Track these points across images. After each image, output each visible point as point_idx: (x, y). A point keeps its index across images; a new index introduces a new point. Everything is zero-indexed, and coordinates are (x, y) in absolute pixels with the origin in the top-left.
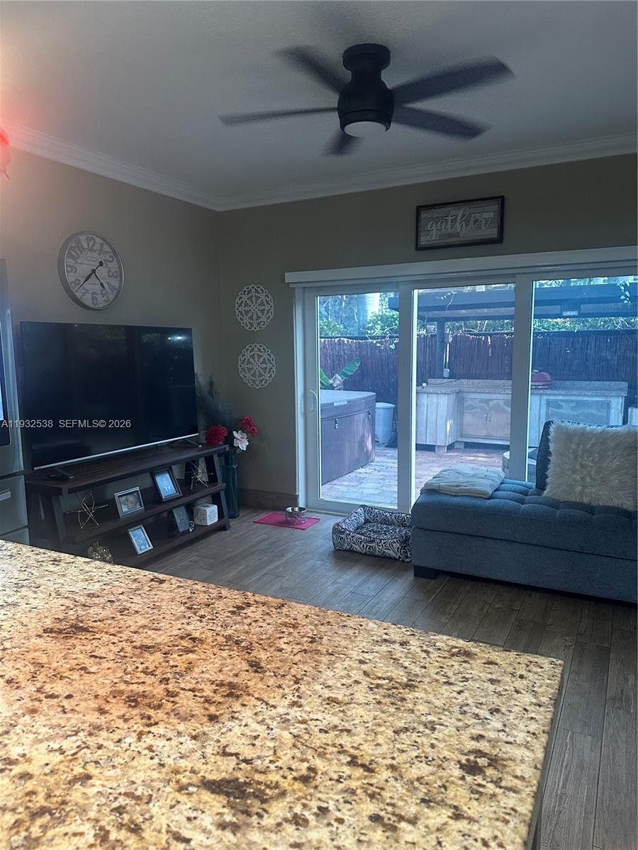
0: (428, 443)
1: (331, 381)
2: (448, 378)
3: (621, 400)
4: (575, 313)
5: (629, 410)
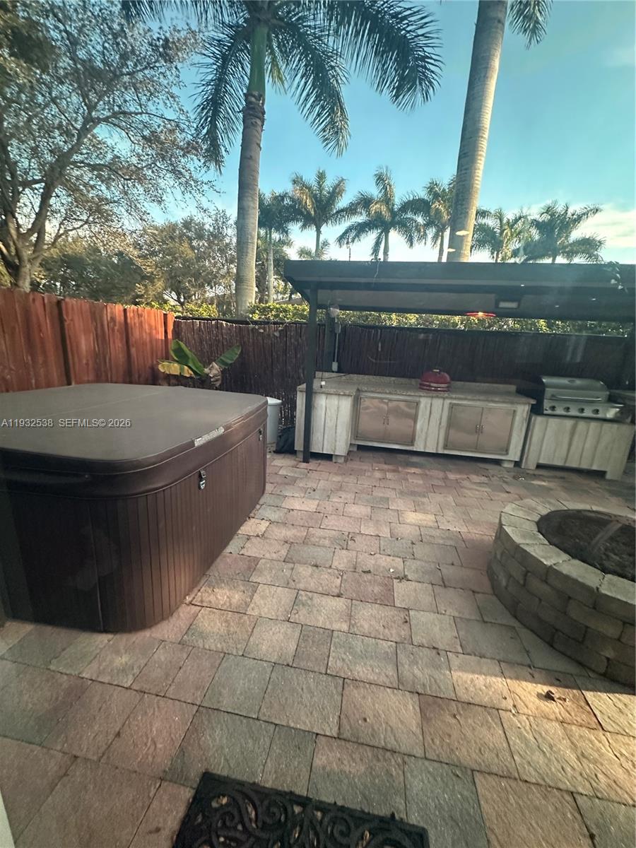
0: (325, 452)
1: (206, 370)
2: (336, 372)
3: (527, 408)
4: (513, 305)
5: (533, 419)
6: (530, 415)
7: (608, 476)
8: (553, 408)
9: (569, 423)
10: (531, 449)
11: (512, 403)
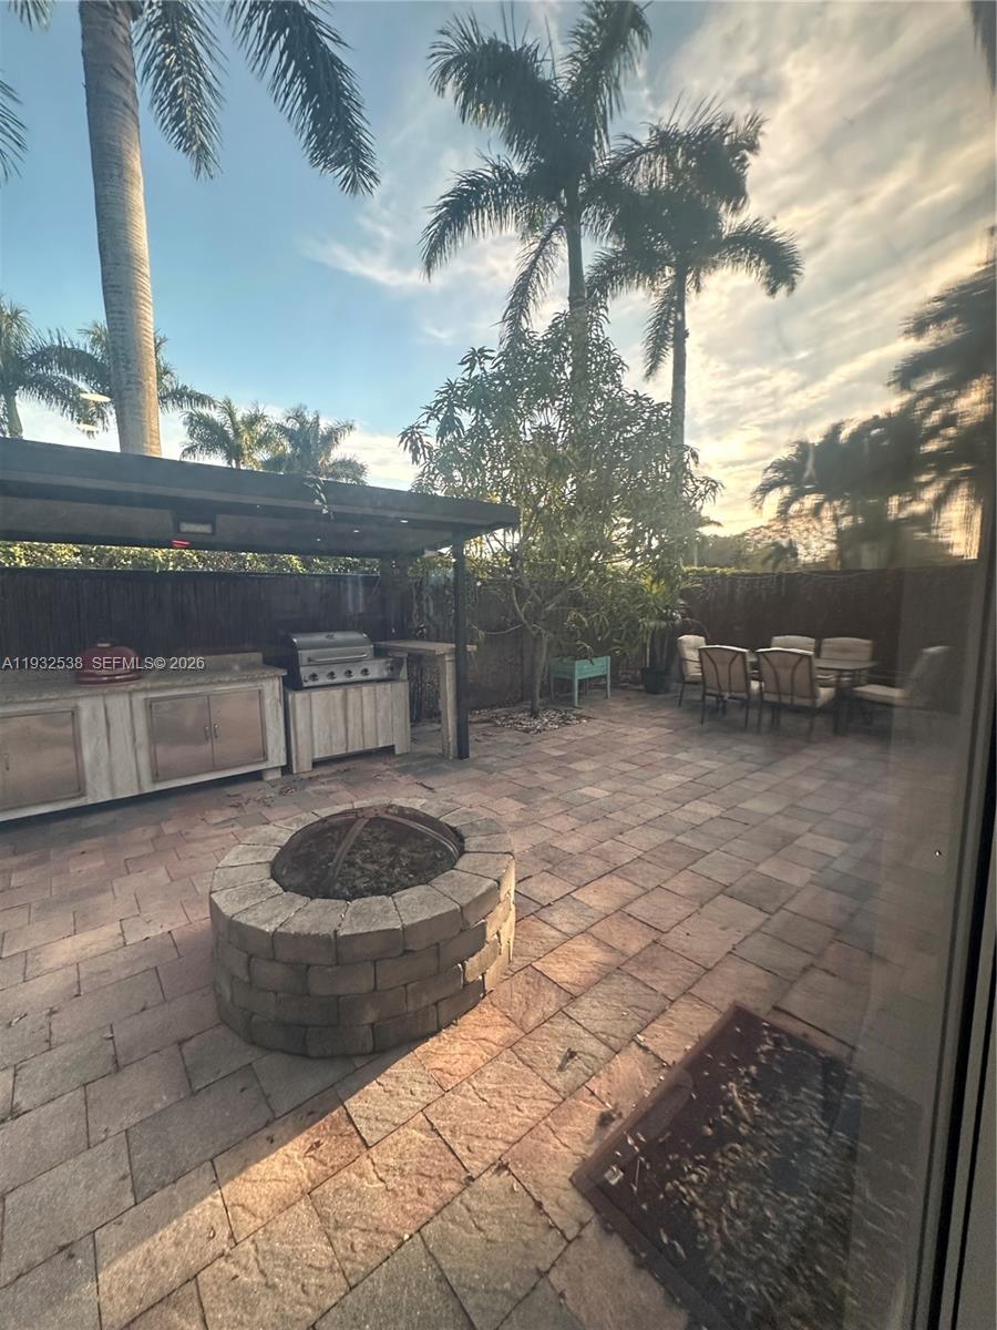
3: (277, 683)
4: (206, 529)
5: (290, 697)
6: (284, 692)
7: (397, 752)
8: (314, 677)
9: (337, 693)
10: (300, 743)
11: (253, 680)
